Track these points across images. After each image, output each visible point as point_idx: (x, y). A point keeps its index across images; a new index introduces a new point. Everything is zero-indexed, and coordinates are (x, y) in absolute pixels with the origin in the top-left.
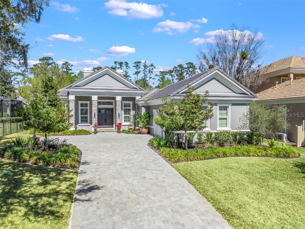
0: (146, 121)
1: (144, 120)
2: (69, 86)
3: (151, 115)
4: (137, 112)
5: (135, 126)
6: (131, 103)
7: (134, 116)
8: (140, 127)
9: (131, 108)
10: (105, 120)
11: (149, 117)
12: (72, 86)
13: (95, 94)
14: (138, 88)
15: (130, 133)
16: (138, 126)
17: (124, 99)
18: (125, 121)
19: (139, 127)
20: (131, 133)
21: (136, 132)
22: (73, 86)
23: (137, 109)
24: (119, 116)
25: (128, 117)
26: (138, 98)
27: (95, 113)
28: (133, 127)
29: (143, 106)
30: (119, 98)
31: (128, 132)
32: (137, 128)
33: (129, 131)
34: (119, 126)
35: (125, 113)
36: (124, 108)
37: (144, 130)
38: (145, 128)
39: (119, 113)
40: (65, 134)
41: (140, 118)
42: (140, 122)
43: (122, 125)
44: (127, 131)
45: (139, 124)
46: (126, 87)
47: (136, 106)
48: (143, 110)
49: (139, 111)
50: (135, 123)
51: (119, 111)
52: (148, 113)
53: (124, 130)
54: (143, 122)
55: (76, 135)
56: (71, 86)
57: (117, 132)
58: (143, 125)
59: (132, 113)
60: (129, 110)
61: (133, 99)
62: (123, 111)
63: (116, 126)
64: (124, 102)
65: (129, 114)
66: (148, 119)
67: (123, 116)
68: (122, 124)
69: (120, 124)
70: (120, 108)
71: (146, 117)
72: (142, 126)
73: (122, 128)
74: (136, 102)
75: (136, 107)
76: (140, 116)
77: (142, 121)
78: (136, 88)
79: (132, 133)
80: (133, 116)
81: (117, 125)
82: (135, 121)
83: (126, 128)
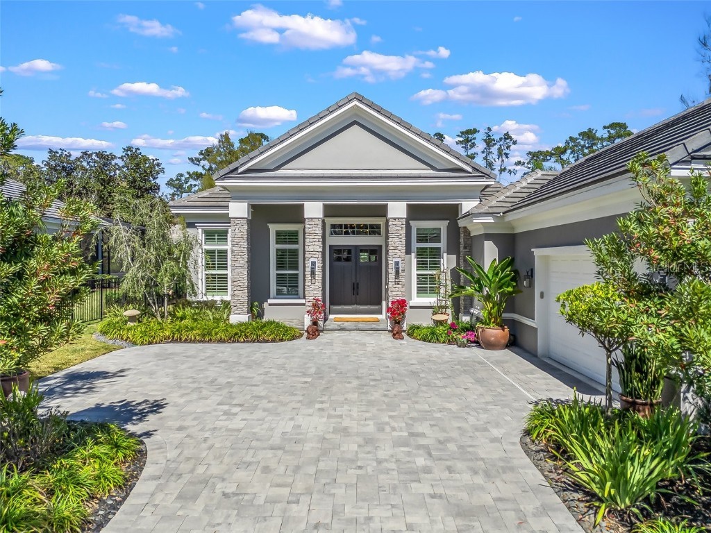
0: (502, 294)
1: (495, 292)
2: (226, 170)
3: (523, 273)
4: (465, 260)
5: (457, 311)
6: (443, 225)
7: (455, 275)
8: (478, 319)
9: (443, 245)
10: (355, 288)
11: (513, 279)
12: (236, 169)
13: (314, 195)
14: (470, 169)
15: (438, 341)
16: (467, 313)
17: (415, 212)
18: (421, 291)
19: (472, 315)
20: (442, 340)
21: (461, 337)
22: (240, 170)
23: (465, 248)
24: (397, 272)
25: (432, 276)
26: (467, 206)
27: (314, 264)
28: (448, 318)
29: (488, 237)
30: (397, 210)
31: (430, 336)
32: (466, 319)
33: (433, 333)
34: (399, 309)
35: (422, 265)
36: (415, 245)
37: (495, 332)
38: (498, 324)
39: (397, 263)
40: (207, 339)
41: (478, 282)
42: (476, 299)
43: (411, 307)
44: (425, 331)
45: (471, 305)
46: (424, 166)
47: (462, 235)
48: (490, 254)
49: (470, 253)
50: (456, 302)
51: (398, 255)
52: (511, 263)
53: (414, 329)
54: (488, 298)
55: (244, 342)
56: (232, 172)
57: (389, 331)
58: (490, 313)
59: (448, 262)
60: (436, 253)
61: (451, 213)
62: (413, 255)
63: (388, 310)
64: (415, 224)
65: (436, 265)
66: (510, 289)
67: (414, 272)
68: (412, 303)
69: (402, 303)
70: (402, 247)
71: (500, 280)
72: (483, 314)
73: (411, 319)
74: (461, 223)
75: (462, 241)
76: (477, 276)
77: (483, 296)
78: (461, 170)
79: (444, 342)
80: (449, 274)
81: (390, 305)
82: (457, 295)
83: (426, 321)
